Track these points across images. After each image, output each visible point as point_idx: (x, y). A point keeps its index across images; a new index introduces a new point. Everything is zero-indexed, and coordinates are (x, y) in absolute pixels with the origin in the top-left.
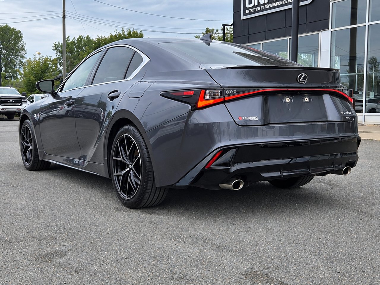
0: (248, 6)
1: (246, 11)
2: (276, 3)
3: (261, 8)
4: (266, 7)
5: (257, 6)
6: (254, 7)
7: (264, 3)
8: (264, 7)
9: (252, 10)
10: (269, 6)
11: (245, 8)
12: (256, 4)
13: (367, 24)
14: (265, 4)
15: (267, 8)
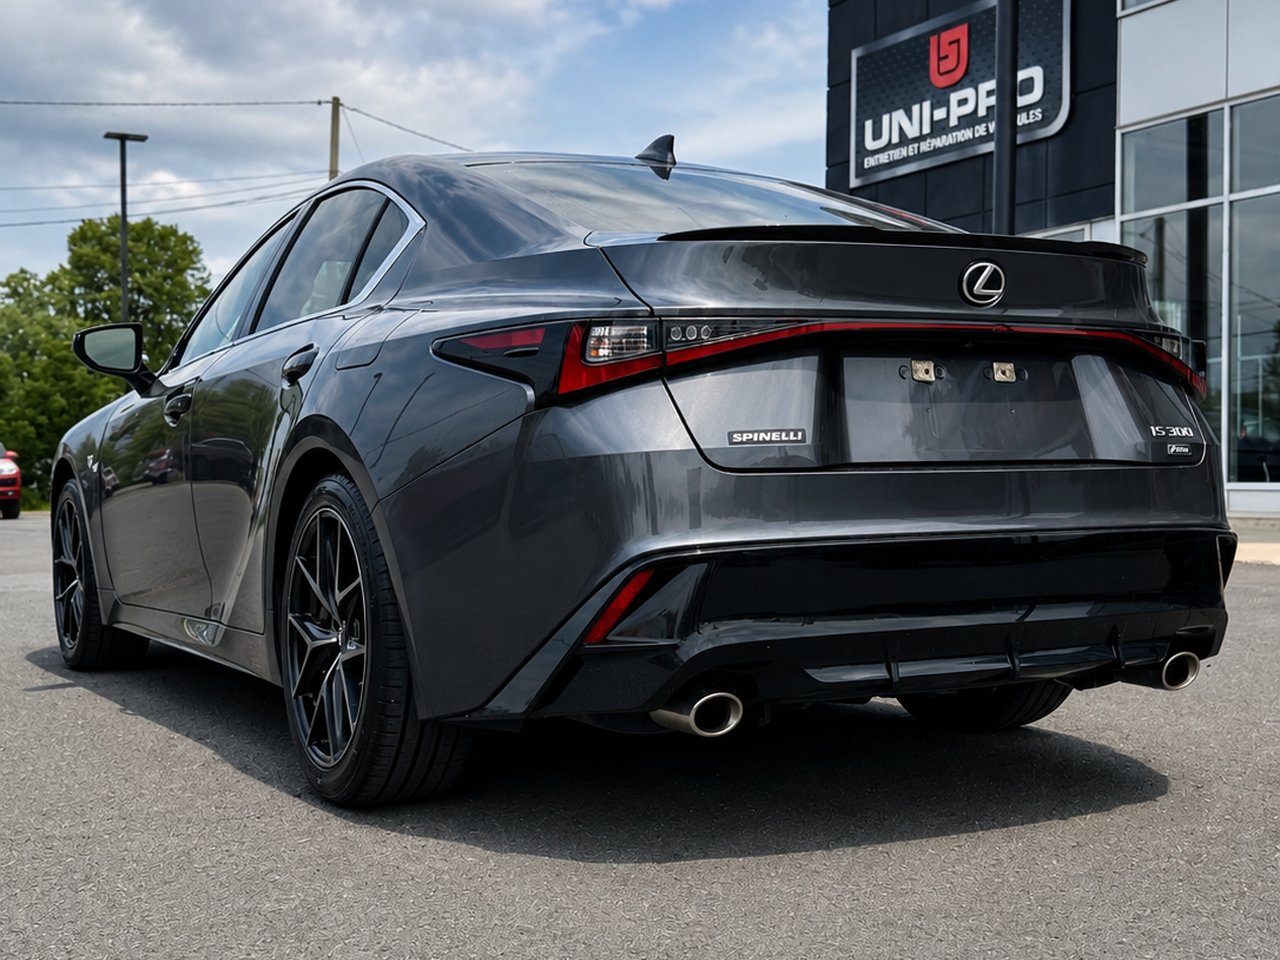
0: (870, 144)
1: (866, 160)
2: (954, 134)
3: (911, 150)
4: (925, 147)
5: (896, 146)
6: (889, 146)
7: (918, 134)
8: (919, 148)
9: (883, 158)
10: (932, 145)
11: (863, 152)
12: (895, 139)
13: (1226, 198)
14: (921, 138)
15: (928, 149)
